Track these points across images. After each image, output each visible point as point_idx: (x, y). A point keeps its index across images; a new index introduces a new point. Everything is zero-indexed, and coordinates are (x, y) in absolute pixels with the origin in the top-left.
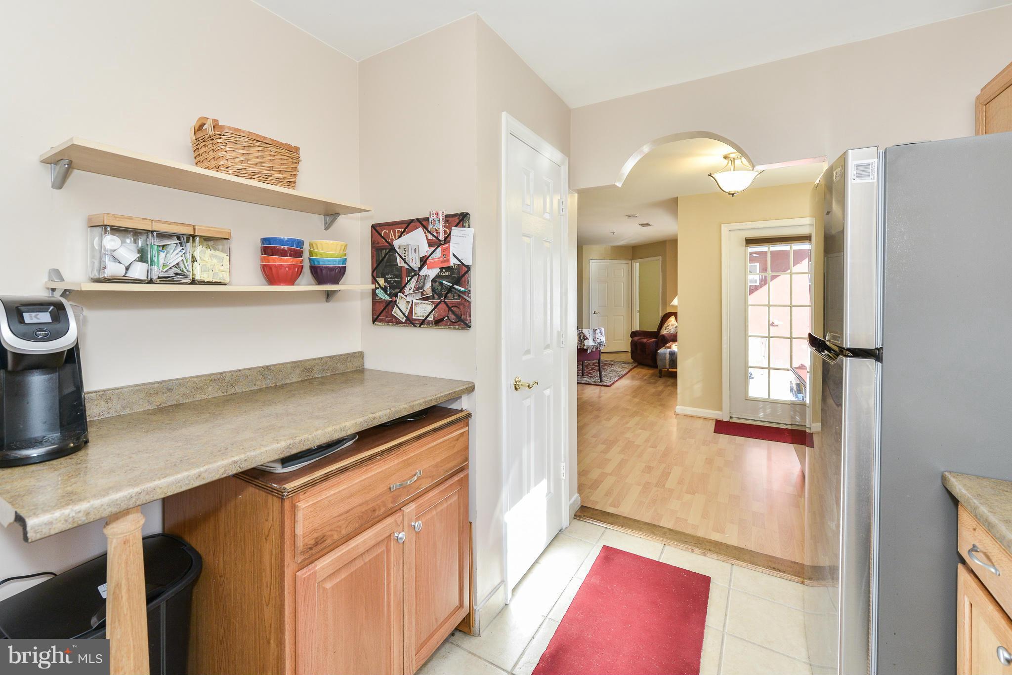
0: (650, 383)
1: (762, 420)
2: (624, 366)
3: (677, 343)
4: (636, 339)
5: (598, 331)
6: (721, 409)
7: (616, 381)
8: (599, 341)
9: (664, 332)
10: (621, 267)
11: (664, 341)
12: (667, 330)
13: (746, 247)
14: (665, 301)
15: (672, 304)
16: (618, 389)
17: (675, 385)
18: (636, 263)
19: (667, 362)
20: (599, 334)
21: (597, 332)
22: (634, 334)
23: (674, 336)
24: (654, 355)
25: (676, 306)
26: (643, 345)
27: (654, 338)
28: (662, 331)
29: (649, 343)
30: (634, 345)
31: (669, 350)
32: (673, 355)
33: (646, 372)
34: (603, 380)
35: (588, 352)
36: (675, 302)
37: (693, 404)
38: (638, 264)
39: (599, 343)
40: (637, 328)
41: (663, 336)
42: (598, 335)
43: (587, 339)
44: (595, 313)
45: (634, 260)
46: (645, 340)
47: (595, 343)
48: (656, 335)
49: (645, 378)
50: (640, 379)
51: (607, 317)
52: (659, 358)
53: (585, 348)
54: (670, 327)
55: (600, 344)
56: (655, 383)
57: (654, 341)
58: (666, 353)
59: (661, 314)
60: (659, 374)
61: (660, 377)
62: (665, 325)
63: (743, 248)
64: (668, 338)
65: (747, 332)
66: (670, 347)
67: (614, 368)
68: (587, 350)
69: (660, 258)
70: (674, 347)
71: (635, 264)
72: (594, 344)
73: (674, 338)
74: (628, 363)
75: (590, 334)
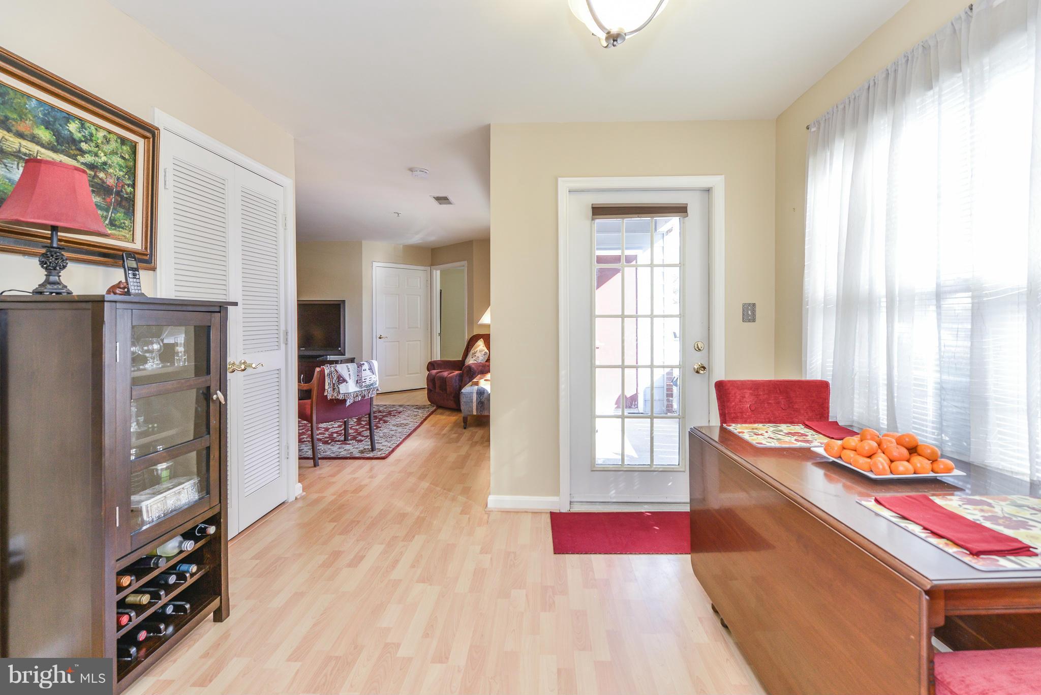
0: (450, 441)
1: (614, 500)
2: (416, 413)
3: (488, 376)
4: (434, 372)
5: (366, 366)
6: (556, 492)
7: (398, 446)
8: (368, 383)
9: (470, 361)
10: (417, 276)
11: (469, 373)
12: (474, 358)
13: (593, 219)
14: (472, 319)
15: (480, 322)
16: (398, 461)
17: (486, 440)
18: (437, 270)
19: (475, 405)
20: (368, 372)
21: (364, 368)
22: (431, 366)
23: (482, 366)
24: (457, 396)
25: (488, 326)
26: (444, 380)
27: (457, 370)
28: (467, 360)
29: (451, 378)
30: (431, 380)
31: (476, 387)
32: (481, 393)
33: (446, 419)
34: (377, 446)
35: (348, 403)
36: (486, 319)
37: (515, 490)
38: (438, 272)
39: (367, 386)
40: (437, 357)
41: (469, 367)
42: (366, 374)
43: (344, 381)
44: (380, 338)
45: (434, 267)
46: (445, 374)
47: (361, 387)
48: (459, 365)
49: (444, 432)
50: (436, 434)
51: (397, 343)
52: (463, 400)
53: (341, 397)
54: (478, 354)
55: (370, 387)
56: (457, 440)
57: (457, 375)
58: (472, 393)
59: (467, 338)
60: (463, 424)
61: (465, 428)
62: (472, 352)
63: (588, 222)
64: (475, 369)
65: (593, 361)
66: (477, 384)
67: (400, 420)
68: (344, 401)
69: (465, 263)
70: (484, 384)
71: (434, 271)
72: (358, 389)
73: (484, 369)
74: (423, 407)
75: (351, 373)
